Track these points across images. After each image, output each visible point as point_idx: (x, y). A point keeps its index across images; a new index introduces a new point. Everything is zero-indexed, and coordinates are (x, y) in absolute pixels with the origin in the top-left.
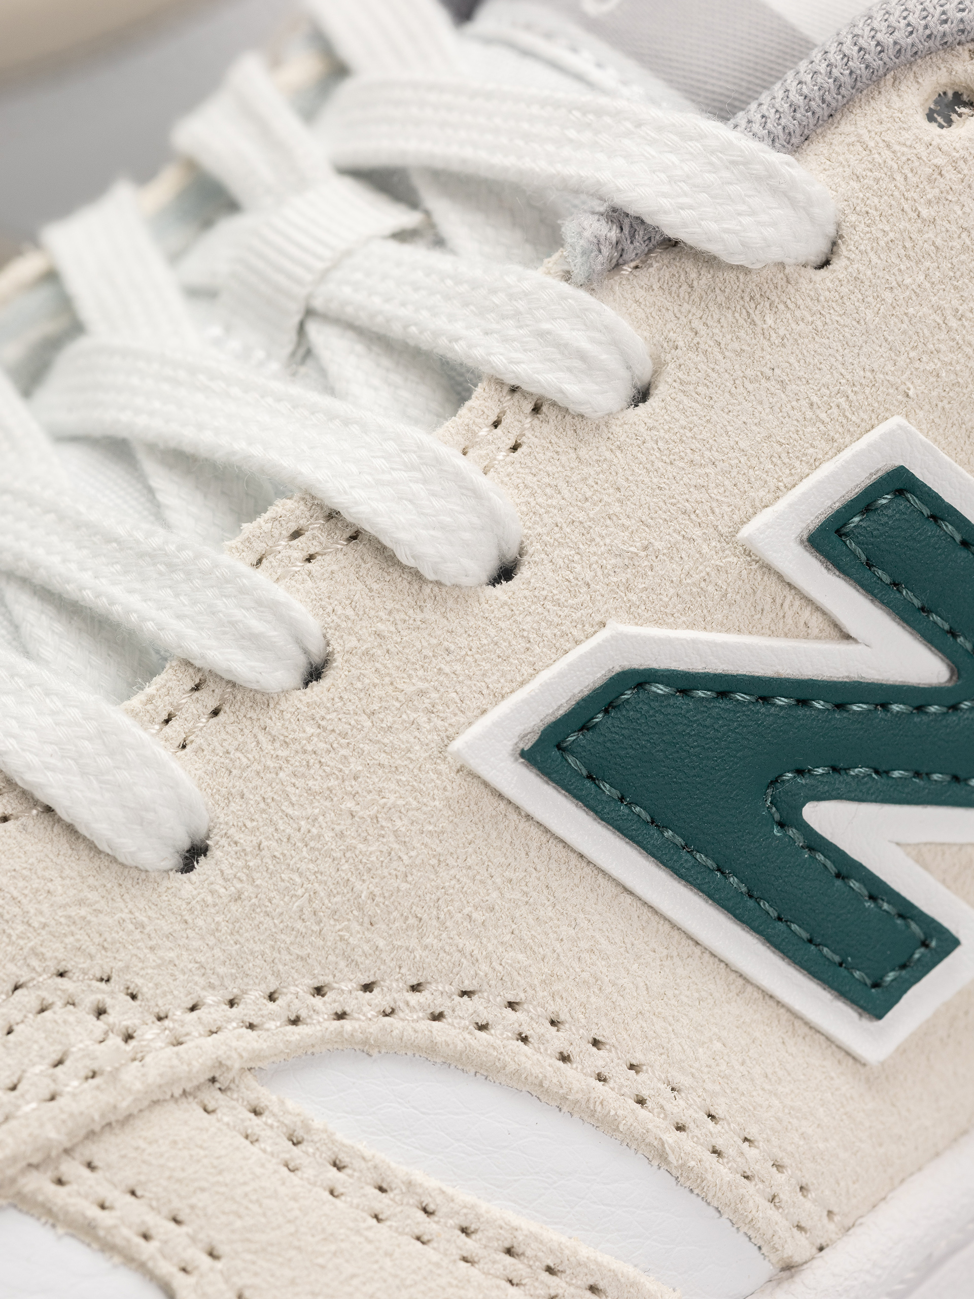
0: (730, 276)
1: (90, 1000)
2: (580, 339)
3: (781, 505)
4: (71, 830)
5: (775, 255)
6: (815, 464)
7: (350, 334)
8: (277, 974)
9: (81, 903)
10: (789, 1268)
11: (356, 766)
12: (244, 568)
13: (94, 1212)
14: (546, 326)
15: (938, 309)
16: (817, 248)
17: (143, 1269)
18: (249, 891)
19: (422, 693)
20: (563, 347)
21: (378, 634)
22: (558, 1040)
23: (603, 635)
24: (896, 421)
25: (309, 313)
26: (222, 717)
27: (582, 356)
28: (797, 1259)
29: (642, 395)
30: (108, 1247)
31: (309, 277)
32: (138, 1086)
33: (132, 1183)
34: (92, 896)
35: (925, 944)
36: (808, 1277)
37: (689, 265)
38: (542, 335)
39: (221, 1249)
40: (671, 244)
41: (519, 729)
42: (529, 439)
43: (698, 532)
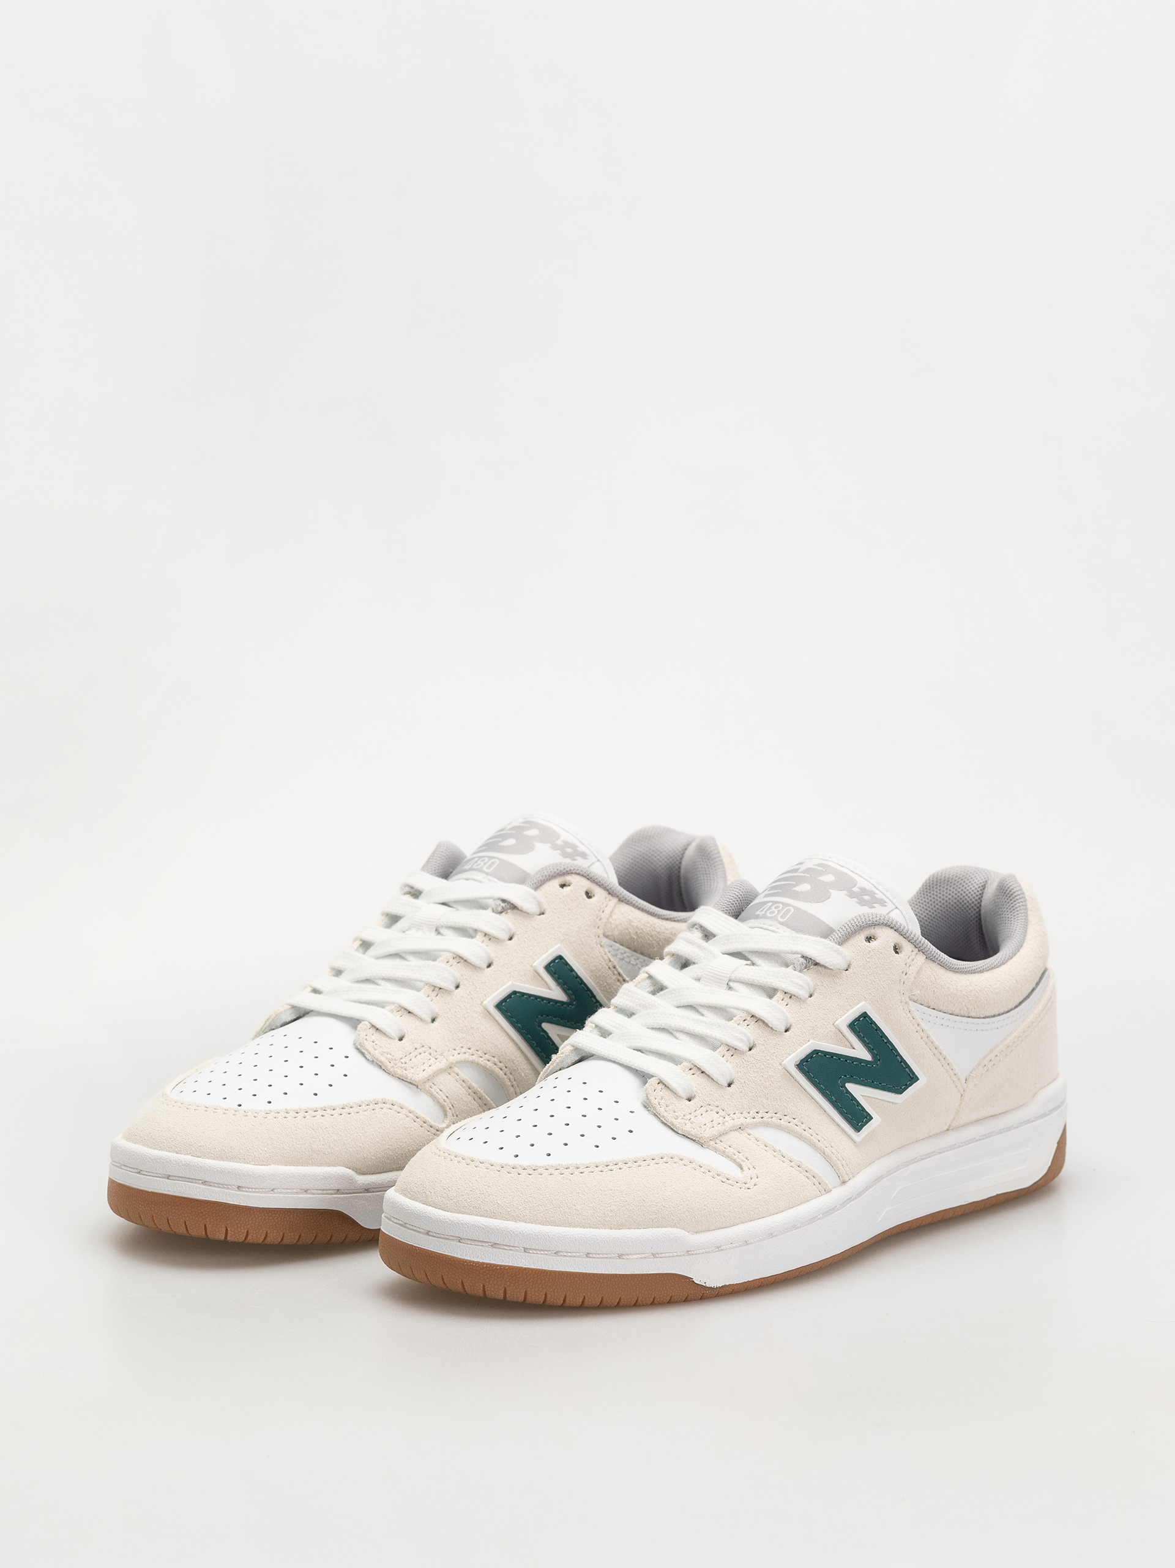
0: (829, 971)
1: (715, 1110)
2: (801, 983)
3: (843, 1017)
4: (709, 1076)
5: (838, 967)
6: (848, 1011)
7: (741, 984)
8: (749, 1108)
9: (711, 1091)
10: (844, 1182)
11: (763, 1067)
12: (737, 1025)
13: (724, 1149)
14: (793, 979)
15: (870, 980)
16: (845, 967)
17: (735, 1161)
18: (743, 1091)
19: (774, 1053)
20: (797, 984)
21: (764, 1040)
22: (803, 1126)
23: (809, 1043)
24: (864, 1002)
25: (730, 981)
26: (734, 1056)
27: (801, 986)
28: (846, 1180)
29: (811, 996)
30: (728, 1157)
31: (729, 973)
32: (729, 1126)
33: (730, 1145)
34: (713, 1090)
35: (866, 1118)
36: (849, 1184)
37: (820, 968)
38: (792, 981)
39: (749, 1158)
40: (816, 964)
41: (795, 1061)
42: (790, 1003)
43: (825, 1023)
